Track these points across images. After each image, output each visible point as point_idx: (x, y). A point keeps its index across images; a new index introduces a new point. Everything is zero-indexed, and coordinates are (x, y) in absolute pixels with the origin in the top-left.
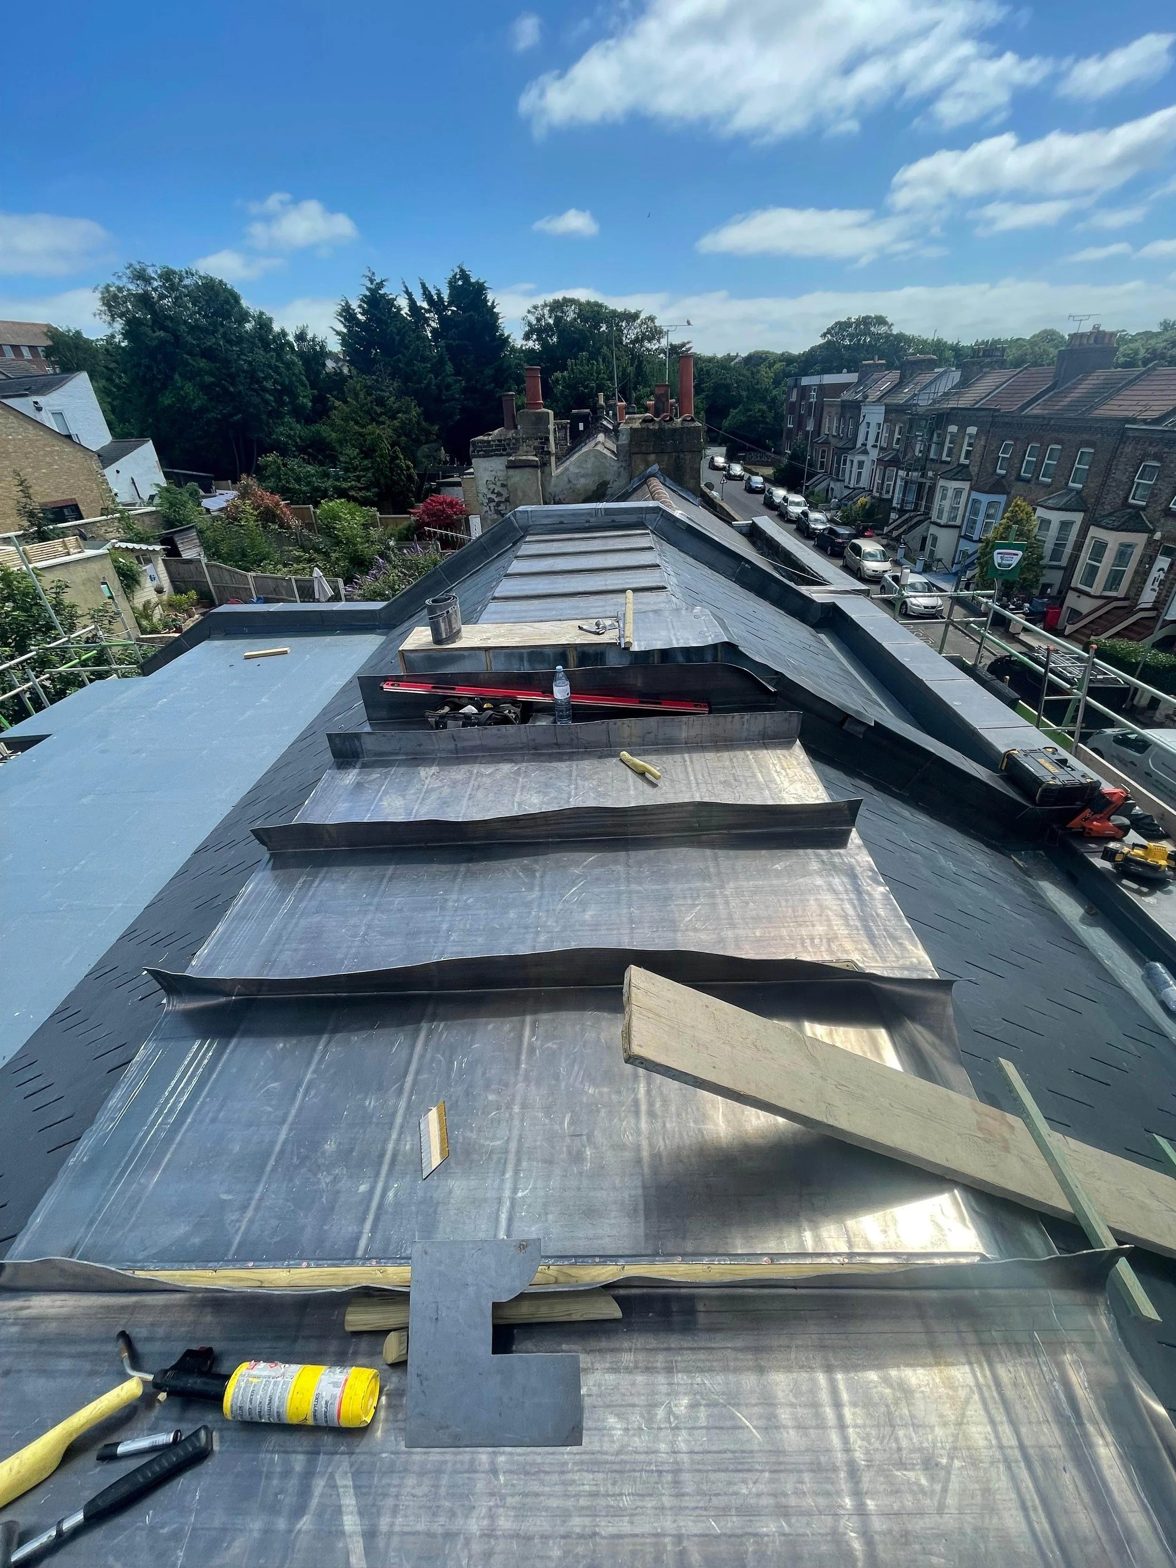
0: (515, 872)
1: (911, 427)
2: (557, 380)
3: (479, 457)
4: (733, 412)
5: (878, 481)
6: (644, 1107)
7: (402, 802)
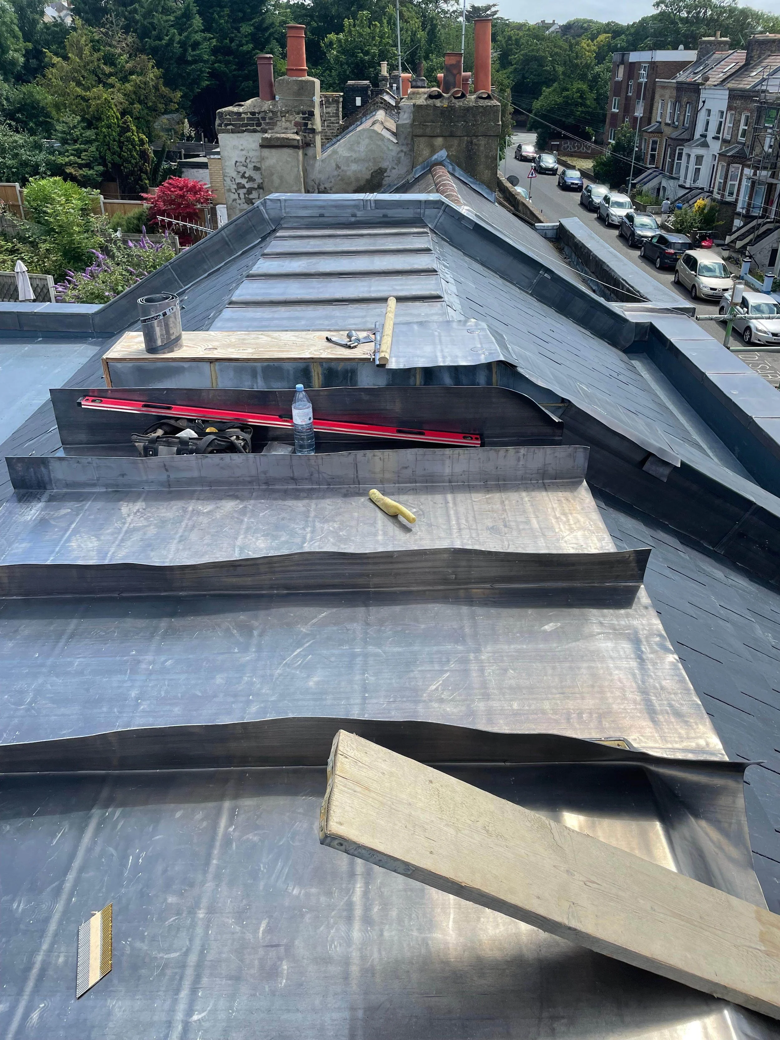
0: (228, 630)
1: (759, 117)
2: (331, 43)
3: (227, 132)
4: (546, 91)
5: (719, 179)
6: (358, 912)
7: (96, 544)
